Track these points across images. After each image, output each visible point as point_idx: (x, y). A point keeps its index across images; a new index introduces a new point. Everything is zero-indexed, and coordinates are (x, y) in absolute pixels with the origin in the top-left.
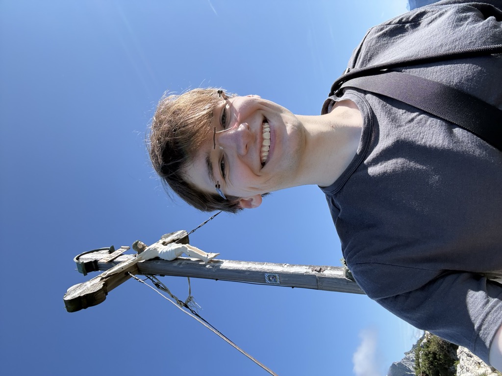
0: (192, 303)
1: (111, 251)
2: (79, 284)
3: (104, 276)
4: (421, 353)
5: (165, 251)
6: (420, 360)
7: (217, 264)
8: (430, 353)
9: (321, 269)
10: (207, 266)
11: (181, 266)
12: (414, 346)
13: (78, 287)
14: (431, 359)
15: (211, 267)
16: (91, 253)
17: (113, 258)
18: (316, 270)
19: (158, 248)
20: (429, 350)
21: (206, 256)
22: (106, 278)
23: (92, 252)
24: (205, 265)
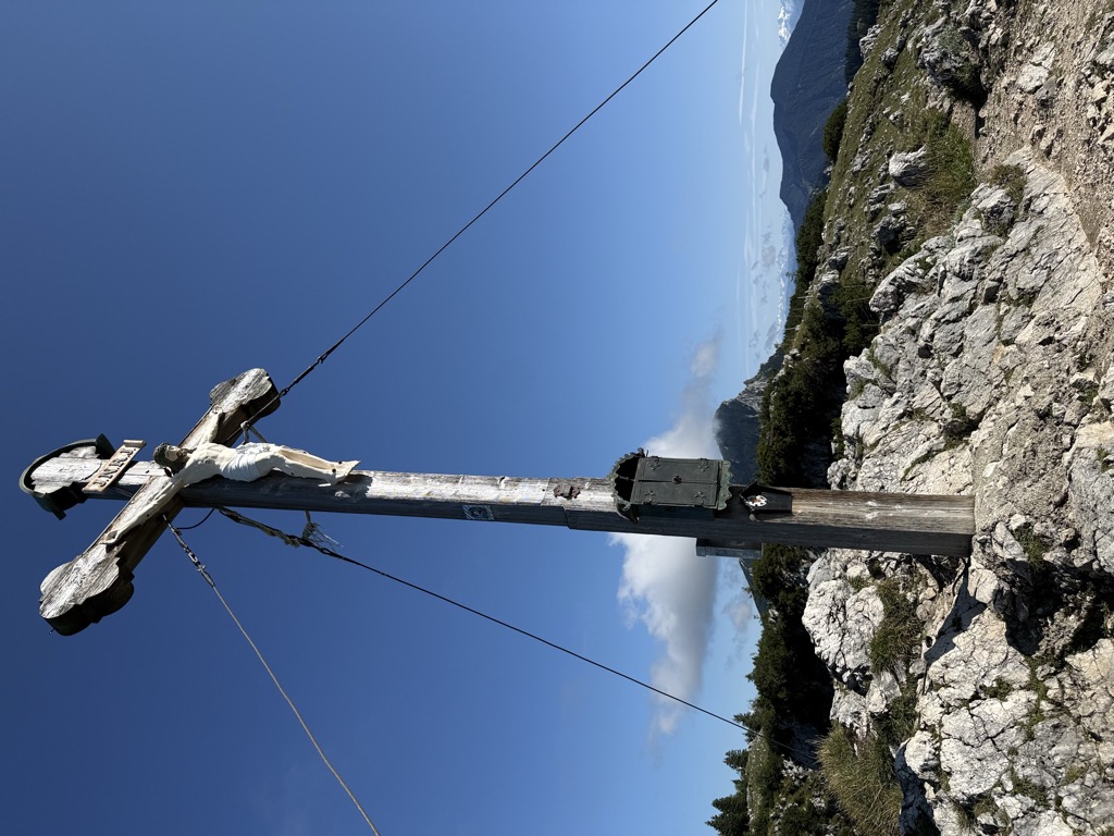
0: (319, 536)
1: (104, 451)
2: (61, 568)
3: (113, 541)
4: (774, 395)
5: (234, 467)
6: (772, 408)
7: (358, 488)
8: (789, 394)
9: (572, 489)
10: (339, 493)
11: (279, 494)
12: (762, 366)
13: (61, 577)
14: (791, 404)
15: (346, 496)
16: (55, 459)
17: (115, 475)
18: (562, 495)
19: (215, 457)
20: (789, 389)
21: (331, 473)
22: (117, 543)
23: (57, 454)
24: (332, 491)
